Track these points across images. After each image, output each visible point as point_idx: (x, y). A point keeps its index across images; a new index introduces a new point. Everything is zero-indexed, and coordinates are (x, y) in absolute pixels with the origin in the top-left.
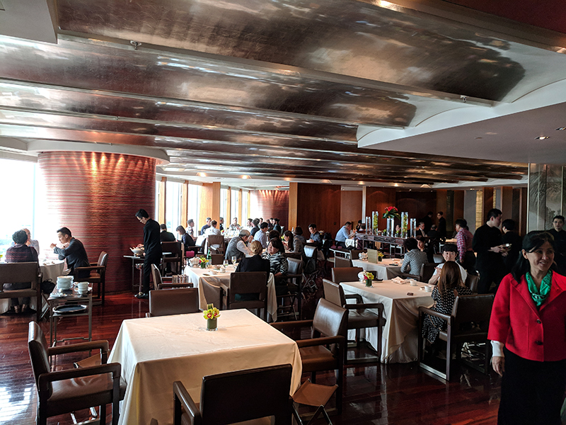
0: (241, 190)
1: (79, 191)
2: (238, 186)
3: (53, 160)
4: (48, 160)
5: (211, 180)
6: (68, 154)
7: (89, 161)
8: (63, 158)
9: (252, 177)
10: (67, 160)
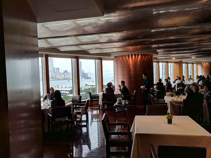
0: (193, 64)
1: (126, 69)
2: (191, 62)
3: (118, 59)
4: (117, 59)
5: (178, 60)
6: (122, 56)
7: (129, 58)
8: (121, 58)
9: (197, 57)
10: (122, 58)
